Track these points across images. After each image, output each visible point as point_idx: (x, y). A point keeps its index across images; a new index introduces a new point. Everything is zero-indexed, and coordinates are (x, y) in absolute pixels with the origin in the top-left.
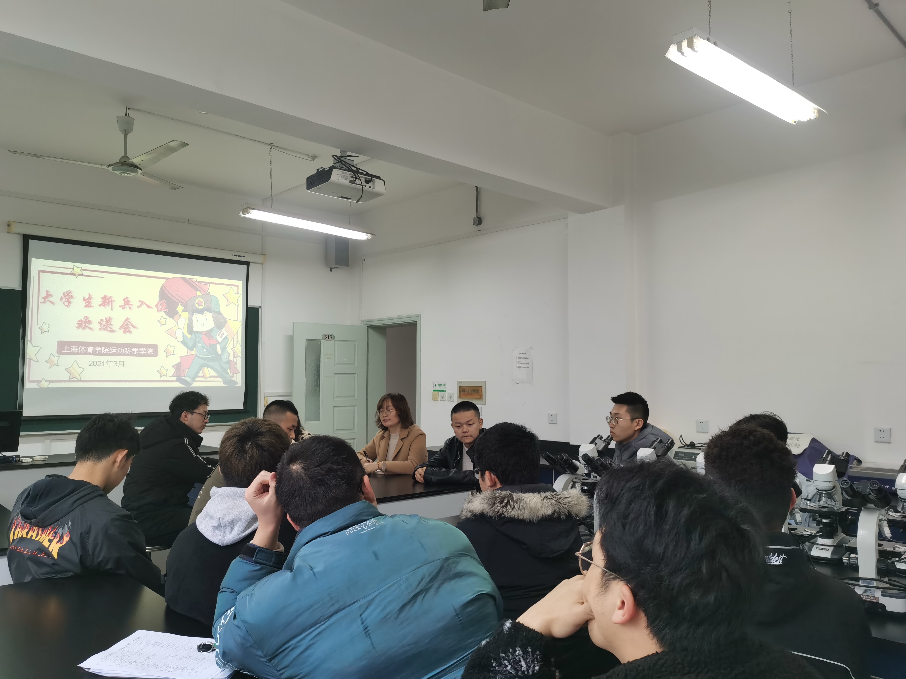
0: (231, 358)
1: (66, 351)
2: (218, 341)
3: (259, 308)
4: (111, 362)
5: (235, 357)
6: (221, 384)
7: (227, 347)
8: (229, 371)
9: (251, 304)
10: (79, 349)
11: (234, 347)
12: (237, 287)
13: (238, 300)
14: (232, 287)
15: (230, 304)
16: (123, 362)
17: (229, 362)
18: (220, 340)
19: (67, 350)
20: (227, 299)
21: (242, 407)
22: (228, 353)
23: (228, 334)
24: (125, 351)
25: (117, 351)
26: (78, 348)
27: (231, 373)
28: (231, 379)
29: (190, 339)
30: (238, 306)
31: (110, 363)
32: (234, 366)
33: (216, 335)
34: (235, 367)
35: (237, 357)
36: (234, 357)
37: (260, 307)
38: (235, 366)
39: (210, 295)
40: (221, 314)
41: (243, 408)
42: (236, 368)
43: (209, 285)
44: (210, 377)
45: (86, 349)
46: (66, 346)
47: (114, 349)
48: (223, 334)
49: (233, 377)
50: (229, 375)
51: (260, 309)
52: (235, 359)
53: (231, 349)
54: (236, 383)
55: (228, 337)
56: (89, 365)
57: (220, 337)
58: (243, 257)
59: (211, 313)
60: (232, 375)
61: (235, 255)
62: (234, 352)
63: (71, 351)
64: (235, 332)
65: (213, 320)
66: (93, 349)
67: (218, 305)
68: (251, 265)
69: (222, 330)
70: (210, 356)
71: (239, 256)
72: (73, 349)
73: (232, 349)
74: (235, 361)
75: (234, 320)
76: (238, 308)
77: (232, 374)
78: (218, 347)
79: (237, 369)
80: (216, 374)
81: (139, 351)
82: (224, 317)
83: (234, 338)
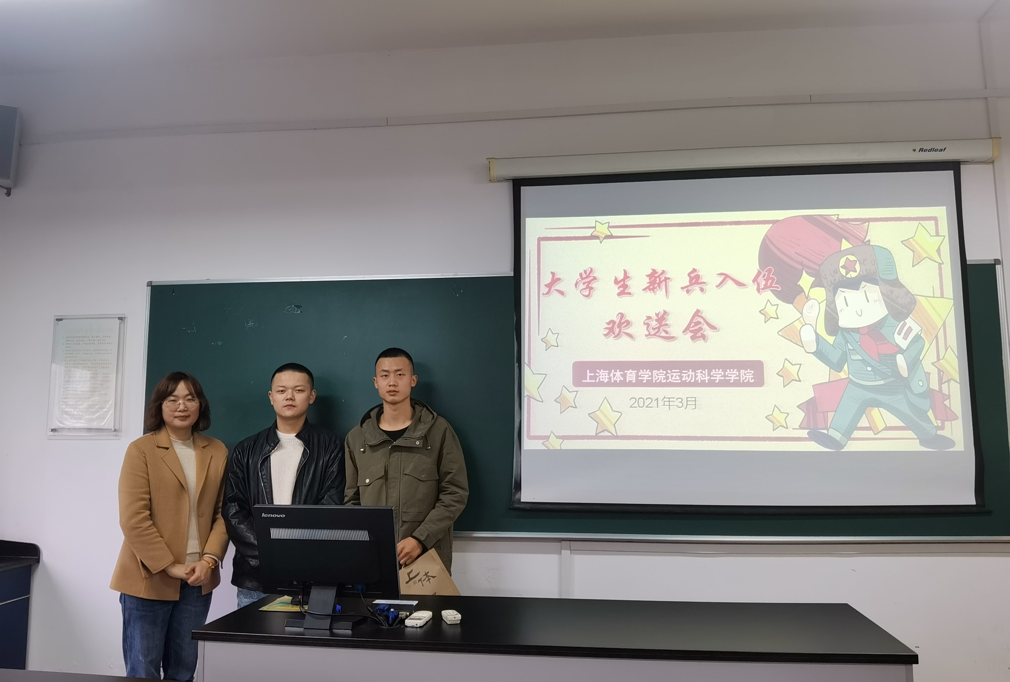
0: (934, 385)
1: (588, 381)
2: (897, 345)
3: (995, 265)
4: (671, 400)
5: (945, 382)
6: (915, 446)
7: (921, 358)
8: (930, 414)
9: (972, 257)
10: (612, 375)
11: (938, 359)
12: (933, 222)
13: (938, 251)
14: (921, 222)
15: (919, 261)
16: (694, 399)
17: (929, 394)
18: (903, 344)
19: (591, 378)
20: (912, 251)
21: (972, 501)
22: (925, 372)
23: (921, 330)
24: (696, 376)
25: (681, 377)
26: (609, 374)
27: (936, 419)
28: (939, 432)
29: (832, 345)
30: (940, 265)
31: (669, 401)
32: (943, 403)
33: (894, 334)
34: (945, 405)
35: (948, 381)
36: (941, 383)
37: (997, 262)
38: (947, 403)
39: (872, 246)
40: (901, 286)
41: (974, 503)
42: (950, 408)
43: (867, 223)
44: (887, 428)
45: (624, 376)
46: (588, 371)
47: (675, 374)
48: (910, 330)
49: (942, 428)
50: (933, 425)
51: (998, 267)
52: (943, 385)
53: (933, 364)
54: (952, 443)
55: (922, 335)
56: (631, 407)
57: (903, 338)
58: (941, 150)
59: (878, 285)
60: (940, 425)
61: (921, 150)
62: (939, 371)
63: (596, 380)
64: (939, 324)
65: (884, 300)
66: (637, 374)
67: (891, 265)
68: (964, 169)
69: (906, 321)
70: (882, 382)
71: (930, 150)
72: (601, 377)
73: (935, 362)
74: (945, 391)
75: (934, 297)
76: (940, 269)
77: (939, 422)
78: (900, 360)
79: (952, 409)
80: (901, 424)
81: (725, 376)
82: (908, 292)
83: (937, 337)
